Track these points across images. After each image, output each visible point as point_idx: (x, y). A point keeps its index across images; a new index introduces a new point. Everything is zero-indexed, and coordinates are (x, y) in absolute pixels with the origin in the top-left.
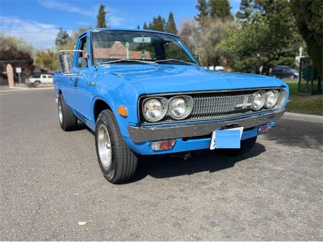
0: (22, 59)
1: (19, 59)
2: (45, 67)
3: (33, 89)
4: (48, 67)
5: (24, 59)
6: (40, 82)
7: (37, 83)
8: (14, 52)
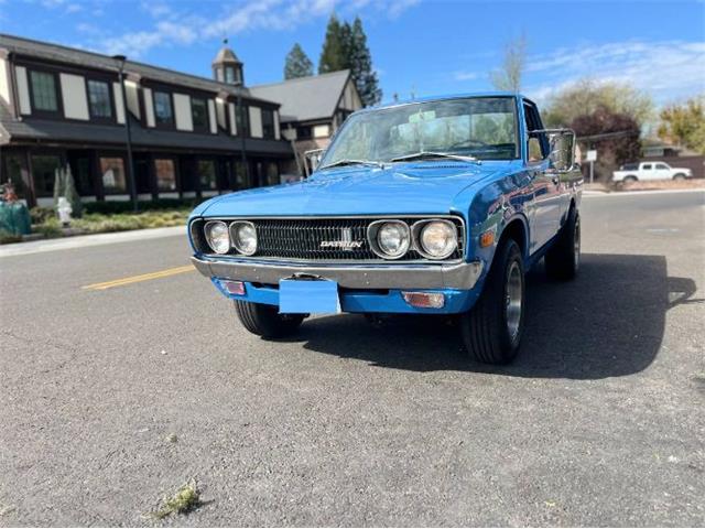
0: (617, 131)
1: (610, 131)
2: (675, 142)
3: (613, 194)
4: (682, 144)
5: (622, 129)
6: (635, 178)
7: (629, 181)
8: (602, 118)
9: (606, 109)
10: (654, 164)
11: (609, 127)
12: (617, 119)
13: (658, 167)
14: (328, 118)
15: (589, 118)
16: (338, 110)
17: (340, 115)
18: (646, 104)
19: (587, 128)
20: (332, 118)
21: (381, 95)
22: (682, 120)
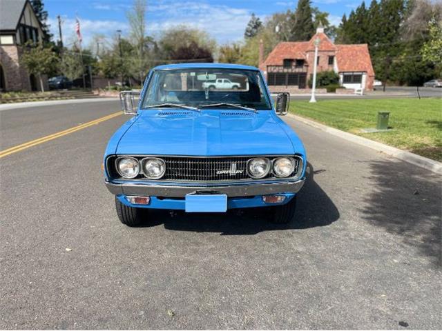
0: (201, 58)
5: (203, 57)
8: (193, 50)
9: (195, 44)
10: (223, 80)
11: (198, 56)
12: (201, 50)
13: (225, 81)
14: (14, 31)
15: (187, 49)
16: (19, 25)
17: (21, 28)
18: (214, 43)
19: (186, 55)
20: (15, 31)
21: (47, 15)
22: (230, 54)
